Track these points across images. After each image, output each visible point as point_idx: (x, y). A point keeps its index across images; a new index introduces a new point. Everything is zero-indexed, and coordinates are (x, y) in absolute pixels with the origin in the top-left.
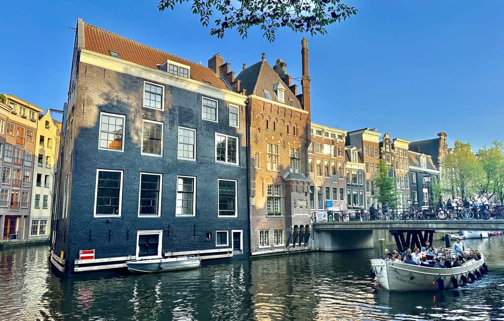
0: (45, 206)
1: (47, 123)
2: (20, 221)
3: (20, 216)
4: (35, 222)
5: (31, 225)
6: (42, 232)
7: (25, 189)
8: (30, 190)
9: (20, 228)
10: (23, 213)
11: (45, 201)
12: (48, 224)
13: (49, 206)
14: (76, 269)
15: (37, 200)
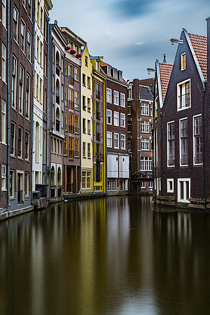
1: (86, 58)
3: (75, 167)
4: (84, 174)
5: (82, 177)
6: (88, 186)
7: (76, 136)
8: (79, 137)
9: (74, 180)
10: (77, 164)
11: (89, 149)
12: (91, 176)
13: (91, 157)
15: (84, 149)
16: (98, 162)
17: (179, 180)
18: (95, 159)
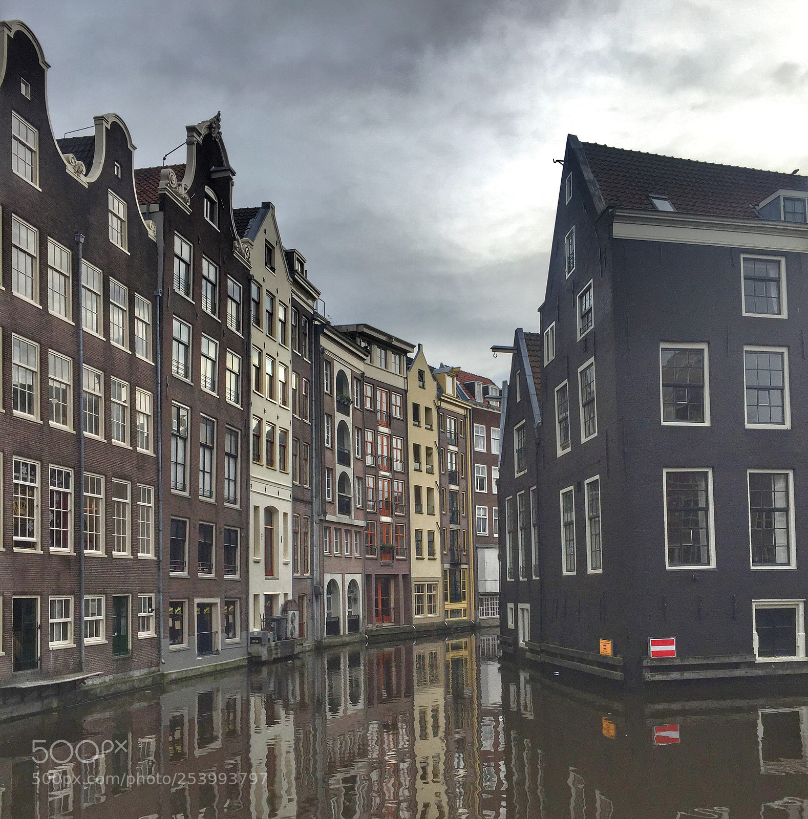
0: (432, 552)
1: (421, 374)
2: (397, 586)
3: (395, 576)
4: (420, 588)
5: (414, 594)
6: (432, 610)
7: (398, 520)
8: (405, 521)
9: (397, 600)
10: (400, 570)
11: (431, 543)
12: (439, 592)
13: (438, 555)
14: (648, 676)
15: (419, 542)
16: (455, 564)
17: (520, 606)
18: (448, 558)
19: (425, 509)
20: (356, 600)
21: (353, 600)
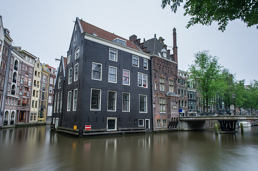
0: (36, 106)
1: (38, 64)
2: (26, 114)
4: (32, 114)
5: (30, 116)
6: (35, 120)
8: (30, 98)
9: (25, 117)
10: (27, 109)
11: (36, 104)
12: (37, 116)
13: (38, 107)
14: (84, 134)
15: (33, 103)
16: (42, 109)
17: (56, 118)
18: (40, 108)
19: (35, 95)
20: (13, 116)
21: (12, 117)
